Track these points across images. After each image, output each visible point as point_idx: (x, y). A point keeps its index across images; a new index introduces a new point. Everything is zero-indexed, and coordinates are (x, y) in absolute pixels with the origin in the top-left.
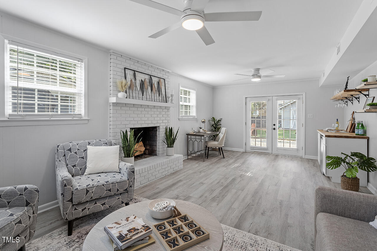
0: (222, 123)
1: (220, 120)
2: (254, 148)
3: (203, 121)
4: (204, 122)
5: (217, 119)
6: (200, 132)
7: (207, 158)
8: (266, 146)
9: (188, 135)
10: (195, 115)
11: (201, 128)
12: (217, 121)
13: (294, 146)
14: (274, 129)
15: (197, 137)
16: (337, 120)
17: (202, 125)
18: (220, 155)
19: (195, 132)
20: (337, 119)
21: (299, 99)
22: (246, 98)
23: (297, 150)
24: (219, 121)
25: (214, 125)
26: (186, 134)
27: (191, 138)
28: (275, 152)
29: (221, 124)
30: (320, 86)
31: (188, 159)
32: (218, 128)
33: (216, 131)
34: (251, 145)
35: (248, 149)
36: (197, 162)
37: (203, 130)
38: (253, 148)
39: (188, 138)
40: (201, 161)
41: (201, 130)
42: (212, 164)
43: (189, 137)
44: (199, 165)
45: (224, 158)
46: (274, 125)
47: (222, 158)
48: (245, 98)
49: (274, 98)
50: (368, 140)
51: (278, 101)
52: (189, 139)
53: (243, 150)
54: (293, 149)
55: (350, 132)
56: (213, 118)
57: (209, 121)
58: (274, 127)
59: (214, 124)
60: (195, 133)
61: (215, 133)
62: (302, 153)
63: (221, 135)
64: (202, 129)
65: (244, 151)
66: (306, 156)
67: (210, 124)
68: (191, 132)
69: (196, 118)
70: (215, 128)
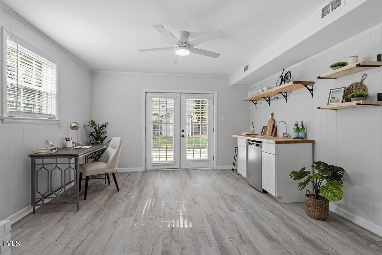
0: (107, 129)
1: (105, 126)
2: (157, 164)
3: (73, 125)
4: (75, 128)
5: (100, 122)
6: (66, 147)
7: (83, 197)
8: (172, 160)
9: (33, 157)
10: (54, 114)
11: (68, 140)
12: (100, 127)
13: (205, 155)
14: (183, 136)
15: (60, 160)
16: (253, 124)
17: (72, 134)
18: (109, 184)
19: (54, 149)
20: (253, 122)
21: (210, 99)
22: (146, 92)
23: (208, 160)
24: (102, 126)
25: (95, 135)
26: (28, 156)
27: (43, 164)
28: (183, 166)
29: (106, 132)
30: (230, 85)
31: (34, 212)
32: (101, 137)
33: (97, 143)
34: (153, 160)
35: (150, 167)
36: (59, 215)
37: (73, 142)
38: (155, 164)
39: (33, 164)
40: (70, 211)
41: (70, 144)
42: (97, 214)
43: (39, 161)
44: (65, 229)
45: (118, 191)
46: (183, 131)
47: (114, 192)
48: (144, 93)
49: (183, 96)
50: (313, 144)
51: (188, 100)
52: (38, 167)
53: (141, 169)
54: (204, 160)
55: (271, 136)
56: (92, 121)
57: (84, 126)
58: (183, 133)
59: (94, 132)
60: (53, 151)
61: (98, 148)
62: (213, 164)
63: (111, 151)
64: (71, 142)
65: (144, 170)
66: (217, 166)
67: (86, 132)
68: (43, 149)
69: (57, 119)
70: (96, 139)
